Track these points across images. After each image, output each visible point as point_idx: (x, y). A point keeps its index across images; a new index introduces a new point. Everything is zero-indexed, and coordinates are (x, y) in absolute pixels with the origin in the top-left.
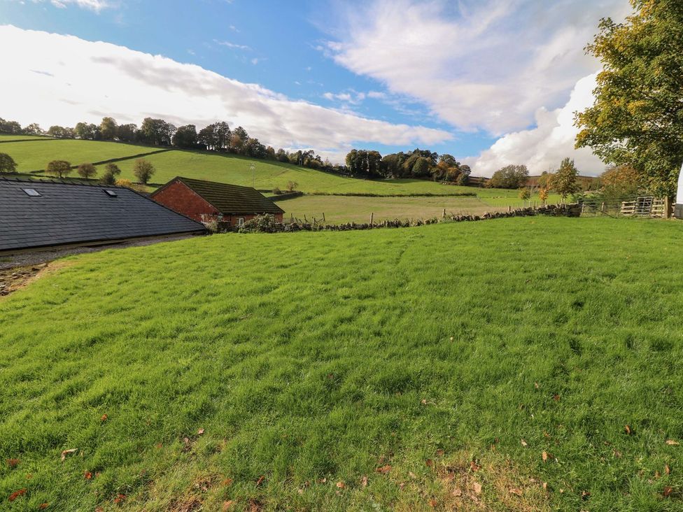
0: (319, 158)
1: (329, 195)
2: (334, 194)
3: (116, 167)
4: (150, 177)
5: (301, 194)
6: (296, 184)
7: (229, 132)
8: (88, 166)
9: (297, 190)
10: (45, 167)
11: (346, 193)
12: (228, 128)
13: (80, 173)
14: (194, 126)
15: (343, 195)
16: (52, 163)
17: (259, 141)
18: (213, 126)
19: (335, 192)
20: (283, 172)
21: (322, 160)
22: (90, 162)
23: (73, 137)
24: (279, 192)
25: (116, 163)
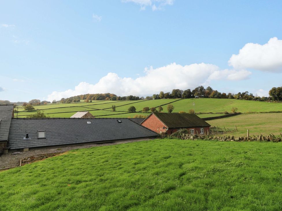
0: (252, 94)
1: (258, 113)
2: (261, 113)
3: (162, 108)
4: (172, 111)
5: (240, 114)
6: (237, 109)
7: (204, 89)
8: (154, 108)
9: (237, 112)
10: (143, 110)
11: (269, 111)
12: (204, 88)
13: (151, 110)
14: (190, 90)
15: (267, 113)
16: (144, 108)
17: (218, 91)
18: (197, 88)
19: (261, 111)
20: (231, 104)
21: (253, 95)
22: (154, 107)
23: (152, 99)
24: (228, 113)
25: (162, 107)
